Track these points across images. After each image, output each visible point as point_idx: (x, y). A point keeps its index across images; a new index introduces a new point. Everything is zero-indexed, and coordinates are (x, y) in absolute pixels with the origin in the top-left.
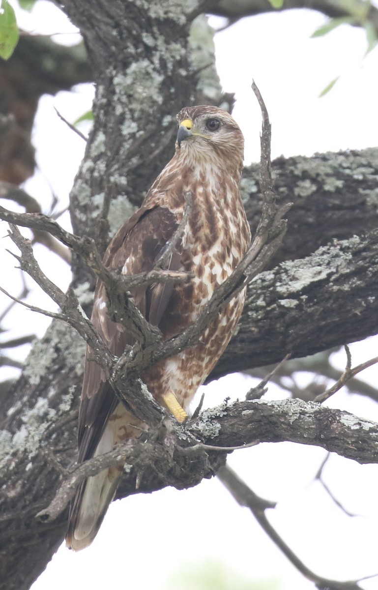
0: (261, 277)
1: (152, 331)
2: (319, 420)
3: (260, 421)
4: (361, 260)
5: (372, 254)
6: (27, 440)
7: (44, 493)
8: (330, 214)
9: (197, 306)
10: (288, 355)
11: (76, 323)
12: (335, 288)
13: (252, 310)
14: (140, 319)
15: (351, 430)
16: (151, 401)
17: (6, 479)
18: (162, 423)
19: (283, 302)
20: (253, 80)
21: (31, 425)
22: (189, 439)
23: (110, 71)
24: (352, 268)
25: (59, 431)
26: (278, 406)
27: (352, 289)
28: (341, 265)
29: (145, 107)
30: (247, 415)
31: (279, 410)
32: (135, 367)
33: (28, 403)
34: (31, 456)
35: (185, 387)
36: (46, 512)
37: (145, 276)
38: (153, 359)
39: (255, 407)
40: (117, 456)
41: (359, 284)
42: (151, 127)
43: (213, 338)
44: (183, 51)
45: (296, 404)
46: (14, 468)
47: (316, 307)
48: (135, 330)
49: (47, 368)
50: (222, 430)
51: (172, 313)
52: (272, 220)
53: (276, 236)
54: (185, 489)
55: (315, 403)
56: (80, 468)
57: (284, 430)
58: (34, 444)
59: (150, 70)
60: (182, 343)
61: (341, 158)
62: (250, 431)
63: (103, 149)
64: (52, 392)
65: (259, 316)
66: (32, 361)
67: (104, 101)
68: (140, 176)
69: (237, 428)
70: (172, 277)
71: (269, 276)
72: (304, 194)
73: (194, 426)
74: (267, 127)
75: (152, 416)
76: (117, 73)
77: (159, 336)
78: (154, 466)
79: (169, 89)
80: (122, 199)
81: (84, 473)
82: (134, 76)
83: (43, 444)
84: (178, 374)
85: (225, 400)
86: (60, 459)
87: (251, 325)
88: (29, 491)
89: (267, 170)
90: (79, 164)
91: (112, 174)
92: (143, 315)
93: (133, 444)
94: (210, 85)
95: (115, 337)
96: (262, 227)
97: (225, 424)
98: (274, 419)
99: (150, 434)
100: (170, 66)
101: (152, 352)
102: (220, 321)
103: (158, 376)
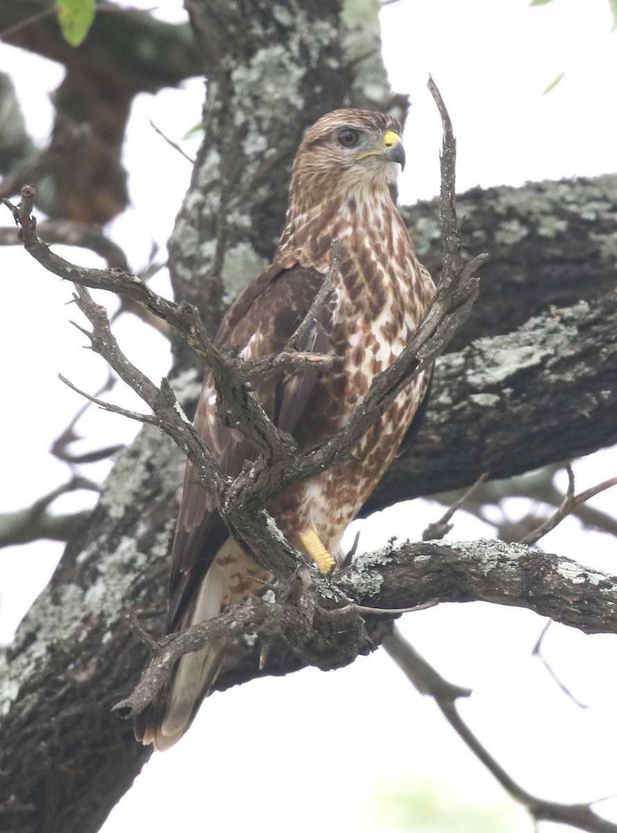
0: (446, 361)
1: (282, 440)
2: (526, 570)
3: (440, 571)
4: (590, 337)
5: (607, 328)
6: (104, 599)
7: (129, 676)
8: (547, 270)
9: (350, 406)
10: (483, 476)
11: (172, 428)
12: (553, 377)
13: (431, 409)
14: (264, 422)
15: (573, 585)
16: (281, 542)
17: (73, 655)
18: (297, 574)
19: (478, 398)
20: (430, 75)
21: (112, 576)
22: (336, 598)
23: (227, 61)
24: (577, 349)
25: (151, 585)
26: (467, 549)
27: (578, 379)
28: (561, 344)
29: (278, 113)
30: (422, 563)
31: (468, 556)
32: (257, 492)
33: (107, 546)
34: (110, 621)
35: (332, 520)
36: (127, 704)
37: (272, 359)
38: (283, 481)
39: (433, 552)
40: (231, 622)
41: (588, 373)
42: (286, 143)
43: (372, 452)
44: (334, 33)
45: (493, 547)
46: (85, 639)
47: (526, 405)
48: (258, 437)
49: (135, 494)
50: (386, 584)
51: (315, 415)
52: (457, 279)
53: (463, 302)
54: (332, 670)
55: (520, 546)
56: (177, 639)
57: (476, 585)
58: (115, 604)
59: (285, 60)
60: (326, 458)
61: (564, 189)
62: (426, 585)
63: (216, 175)
64: (142, 529)
65: (442, 417)
66: (114, 484)
67: (218, 105)
68: (271, 214)
69: (407, 581)
70: (312, 361)
71: (457, 360)
72: (510, 240)
73: (344, 578)
74: (449, 143)
75: (283, 564)
76: (238, 64)
77: (293, 448)
78: (285, 637)
79: (313, 86)
80: (243, 248)
81: (182, 647)
82: (261, 69)
83: (128, 604)
84: (322, 502)
85: (389, 541)
86: (152, 626)
87: (430, 431)
88: (107, 672)
89: (449, 206)
90: (183, 196)
91: (229, 212)
92: (269, 418)
93: (253, 604)
94: (375, 82)
95: (229, 449)
96: (442, 288)
97: (390, 576)
98: (461, 569)
99: (279, 591)
100: (314, 54)
101: (283, 470)
102: (383, 428)
103: (293, 505)
